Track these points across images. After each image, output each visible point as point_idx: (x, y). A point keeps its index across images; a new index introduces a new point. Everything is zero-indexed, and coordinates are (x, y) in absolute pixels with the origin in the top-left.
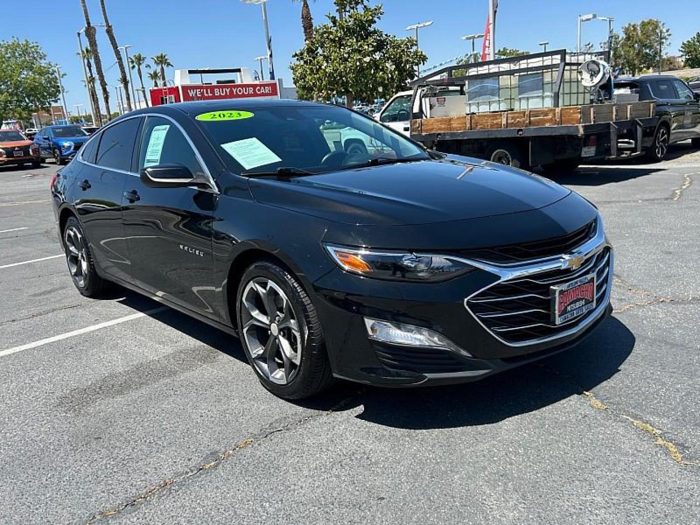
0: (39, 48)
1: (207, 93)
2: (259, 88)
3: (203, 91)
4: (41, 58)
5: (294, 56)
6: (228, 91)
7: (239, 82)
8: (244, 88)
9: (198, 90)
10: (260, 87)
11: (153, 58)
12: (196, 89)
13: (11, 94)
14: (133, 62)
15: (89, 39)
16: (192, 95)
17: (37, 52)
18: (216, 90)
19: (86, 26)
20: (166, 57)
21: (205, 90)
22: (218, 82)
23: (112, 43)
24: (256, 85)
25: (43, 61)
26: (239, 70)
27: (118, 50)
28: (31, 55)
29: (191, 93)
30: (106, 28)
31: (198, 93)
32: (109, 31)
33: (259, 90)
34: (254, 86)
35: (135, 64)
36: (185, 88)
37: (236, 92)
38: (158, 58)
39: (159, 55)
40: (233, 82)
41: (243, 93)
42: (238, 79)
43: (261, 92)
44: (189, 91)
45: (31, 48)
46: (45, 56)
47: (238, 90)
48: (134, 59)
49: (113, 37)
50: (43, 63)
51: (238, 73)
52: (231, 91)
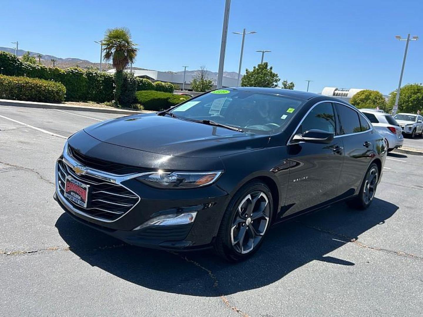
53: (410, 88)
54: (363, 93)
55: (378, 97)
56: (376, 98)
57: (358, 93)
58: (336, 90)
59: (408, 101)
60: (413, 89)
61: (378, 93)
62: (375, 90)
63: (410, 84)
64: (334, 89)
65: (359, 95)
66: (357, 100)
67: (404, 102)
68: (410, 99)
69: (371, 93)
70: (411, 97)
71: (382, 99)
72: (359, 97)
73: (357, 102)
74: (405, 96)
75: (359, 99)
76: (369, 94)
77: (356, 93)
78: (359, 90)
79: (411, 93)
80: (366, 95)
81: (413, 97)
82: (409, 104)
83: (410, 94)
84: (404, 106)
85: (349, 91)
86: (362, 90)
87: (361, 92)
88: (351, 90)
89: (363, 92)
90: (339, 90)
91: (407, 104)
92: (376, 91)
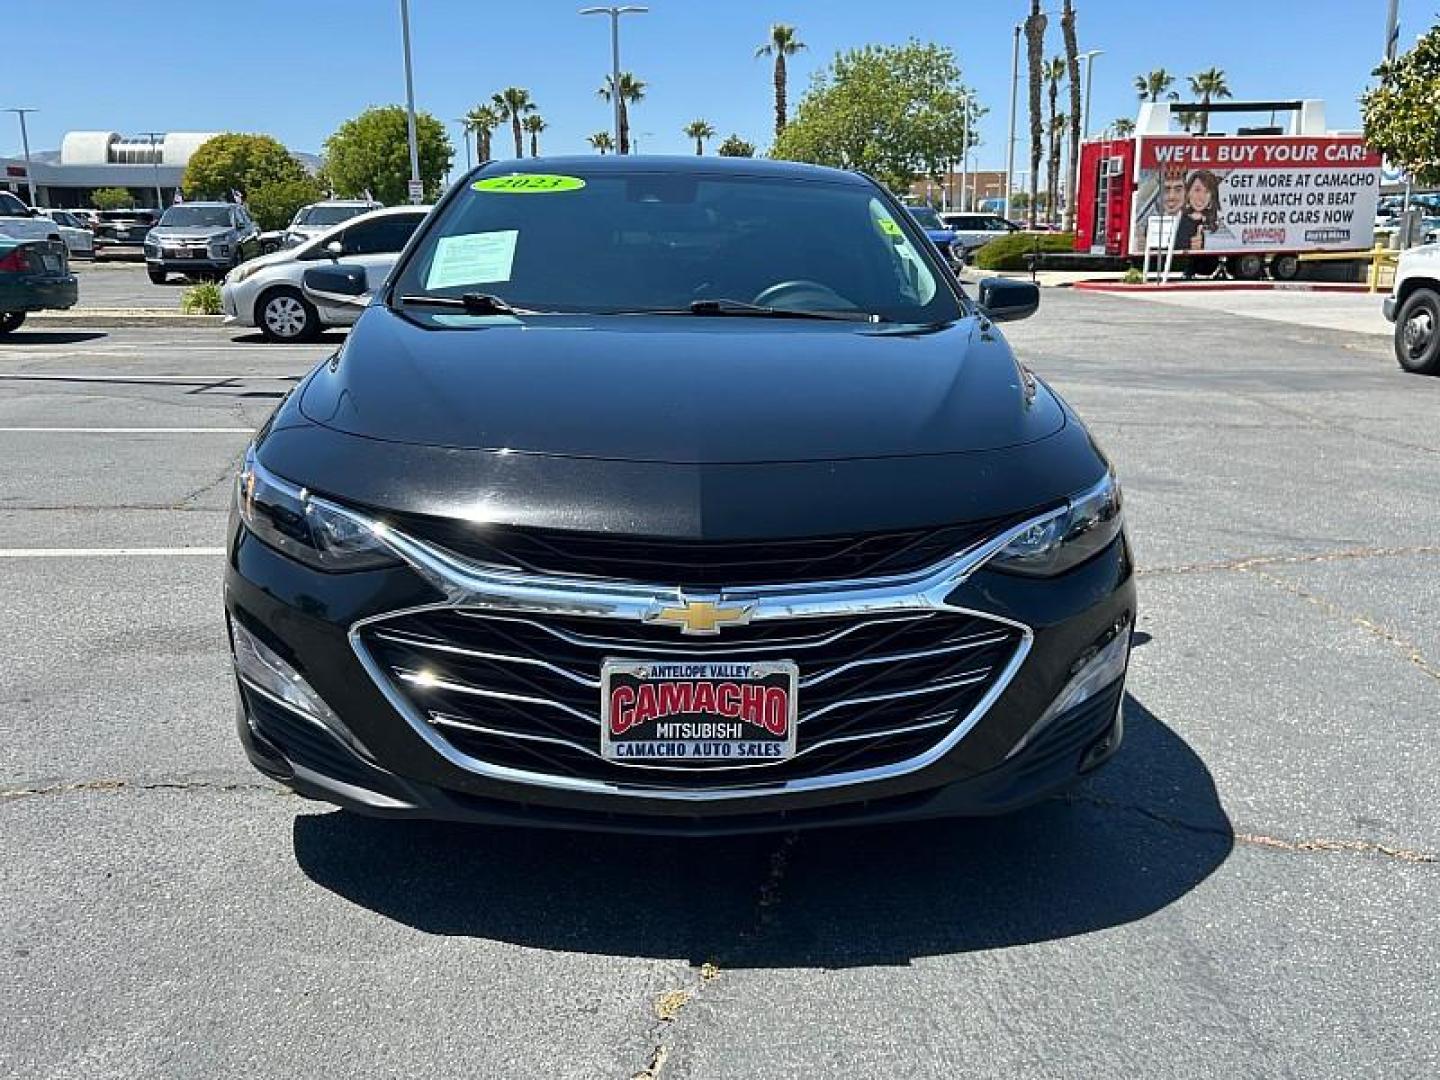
0: (952, 58)
1: (1199, 154)
2: (1334, 147)
3: (1191, 150)
4: (951, 78)
5: (1376, 73)
6: (1251, 153)
7: (1291, 133)
8: (1295, 148)
9: (1178, 148)
10: (1339, 146)
11: (1190, 79)
12: (1175, 145)
13: (884, 146)
14: (1143, 86)
15: (1030, 39)
16: (1164, 157)
17: (946, 67)
18: (1221, 148)
19: (1030, 13)
20: (1222, 78)
21: (1195, 149)
22: (1242, 132)
23: (1068, 48)
24: (1329, 141)
25: (953, 84)
26: (1298, 106)
27: (1076, 62)
28: (935, 72)
29: (1161, 154)
30: (1063, 16)
31: (1177, 153)
32: (1068, 25)
33: (1333, 153)
34: (1323, 143)
35: (1147, 90)
36: (1150, 143)
37: (1273, 154)
38: (1202, 78)
39: (1206, 72)
40: (1278, 131)
41: (1290, 157)
42: (1291, 125)
43: (1339, 155)
44: (1157, 149)
45: (938, 58)
46: (958, 73)
47: (1279, 149)
48: (1147, 80)
49: (1073, 35)
50: (952, 87)
51: (1295, 112)
52: (1260, 154)
53: (382, 120)
54: (222, 149)
55: (277, 159)
56: (269, 161)
57: (203, 148)
58: (114, 139)
59: (387, 166)
60: (389, 123)
61: (271, 143)
62: (258, 135)
63: (379, 109)
64: (105, 136)
65: (209, 153)
66: (207, 172)
67: (375, 168)
68: (393, 157)
69: (250, 143)
70: (392, 152)
71: (290, 161)
72: (210, 162)
73: (212, 178)
74: (373, 149)
75: (211, 170)
76: (242, 148)
77: (196, 148)
78: (203, 138)
79: (389, 138)
80: (234, 154)
81: (398, 149)
82: (392, 173)
83: (387, 141)
84: (381, 183)
85: (162, 142)
86: (216, 135)
87: (214, 141)
88: (171, 139)
89: (220, 145)
90: (126, 142)
91: (387, 173)
92: (262, 139)
